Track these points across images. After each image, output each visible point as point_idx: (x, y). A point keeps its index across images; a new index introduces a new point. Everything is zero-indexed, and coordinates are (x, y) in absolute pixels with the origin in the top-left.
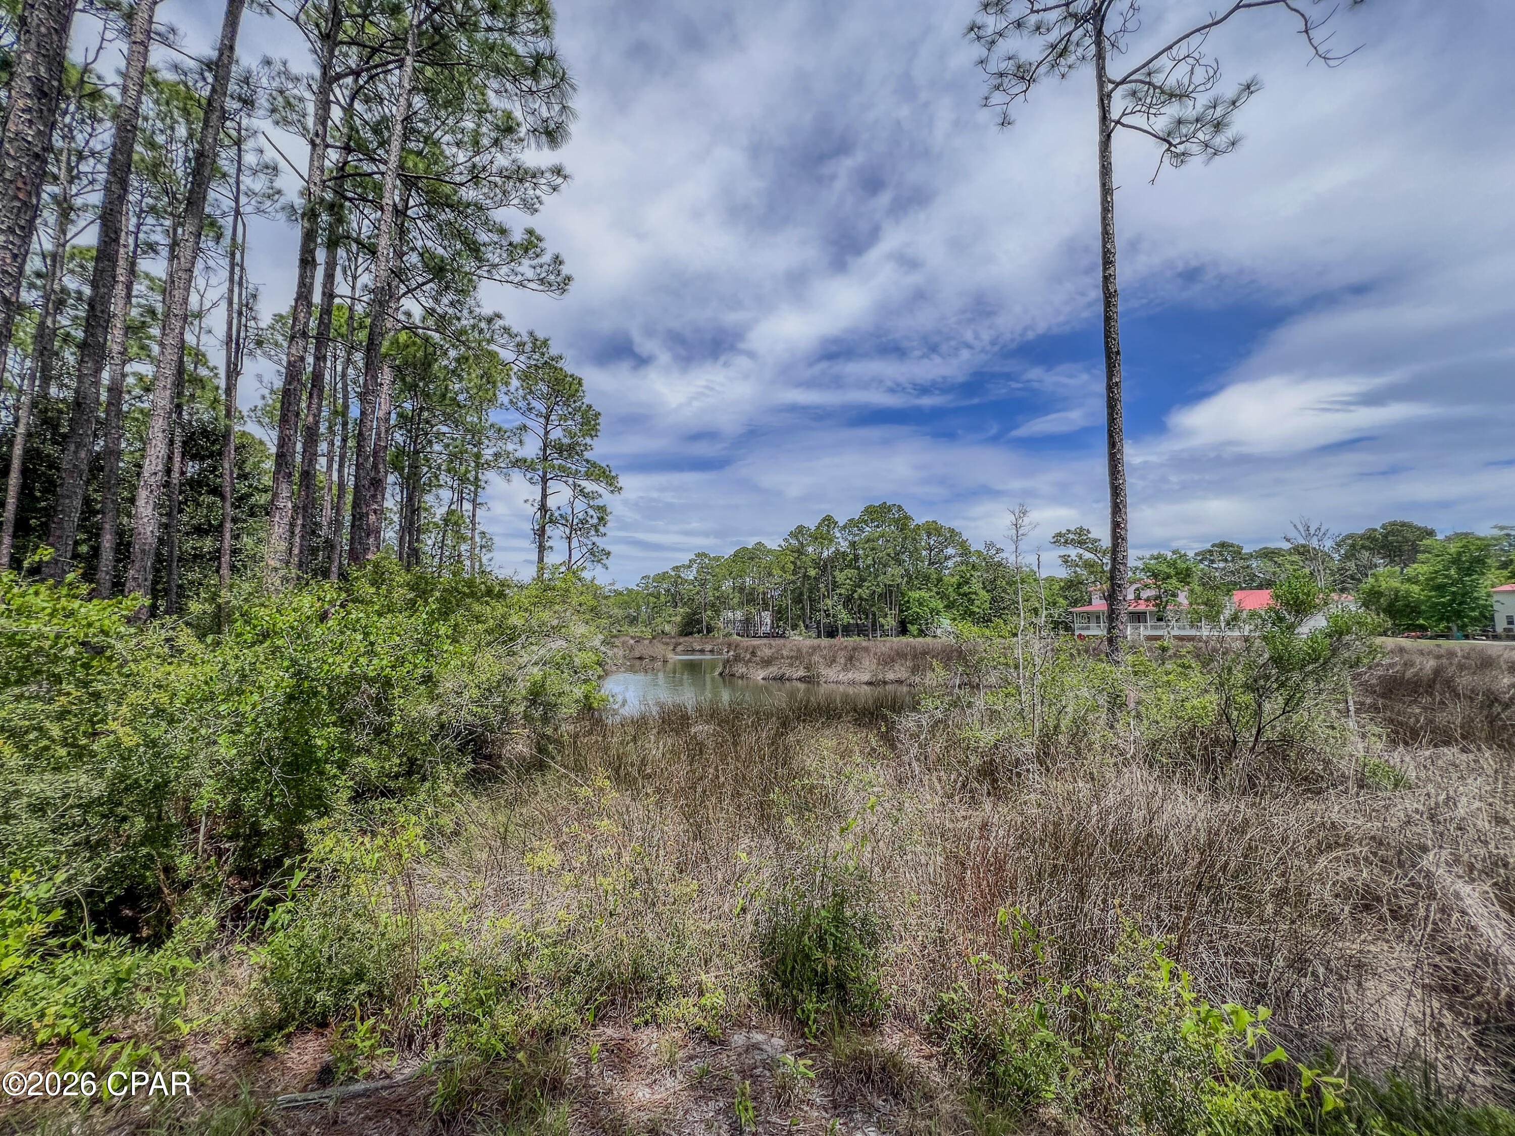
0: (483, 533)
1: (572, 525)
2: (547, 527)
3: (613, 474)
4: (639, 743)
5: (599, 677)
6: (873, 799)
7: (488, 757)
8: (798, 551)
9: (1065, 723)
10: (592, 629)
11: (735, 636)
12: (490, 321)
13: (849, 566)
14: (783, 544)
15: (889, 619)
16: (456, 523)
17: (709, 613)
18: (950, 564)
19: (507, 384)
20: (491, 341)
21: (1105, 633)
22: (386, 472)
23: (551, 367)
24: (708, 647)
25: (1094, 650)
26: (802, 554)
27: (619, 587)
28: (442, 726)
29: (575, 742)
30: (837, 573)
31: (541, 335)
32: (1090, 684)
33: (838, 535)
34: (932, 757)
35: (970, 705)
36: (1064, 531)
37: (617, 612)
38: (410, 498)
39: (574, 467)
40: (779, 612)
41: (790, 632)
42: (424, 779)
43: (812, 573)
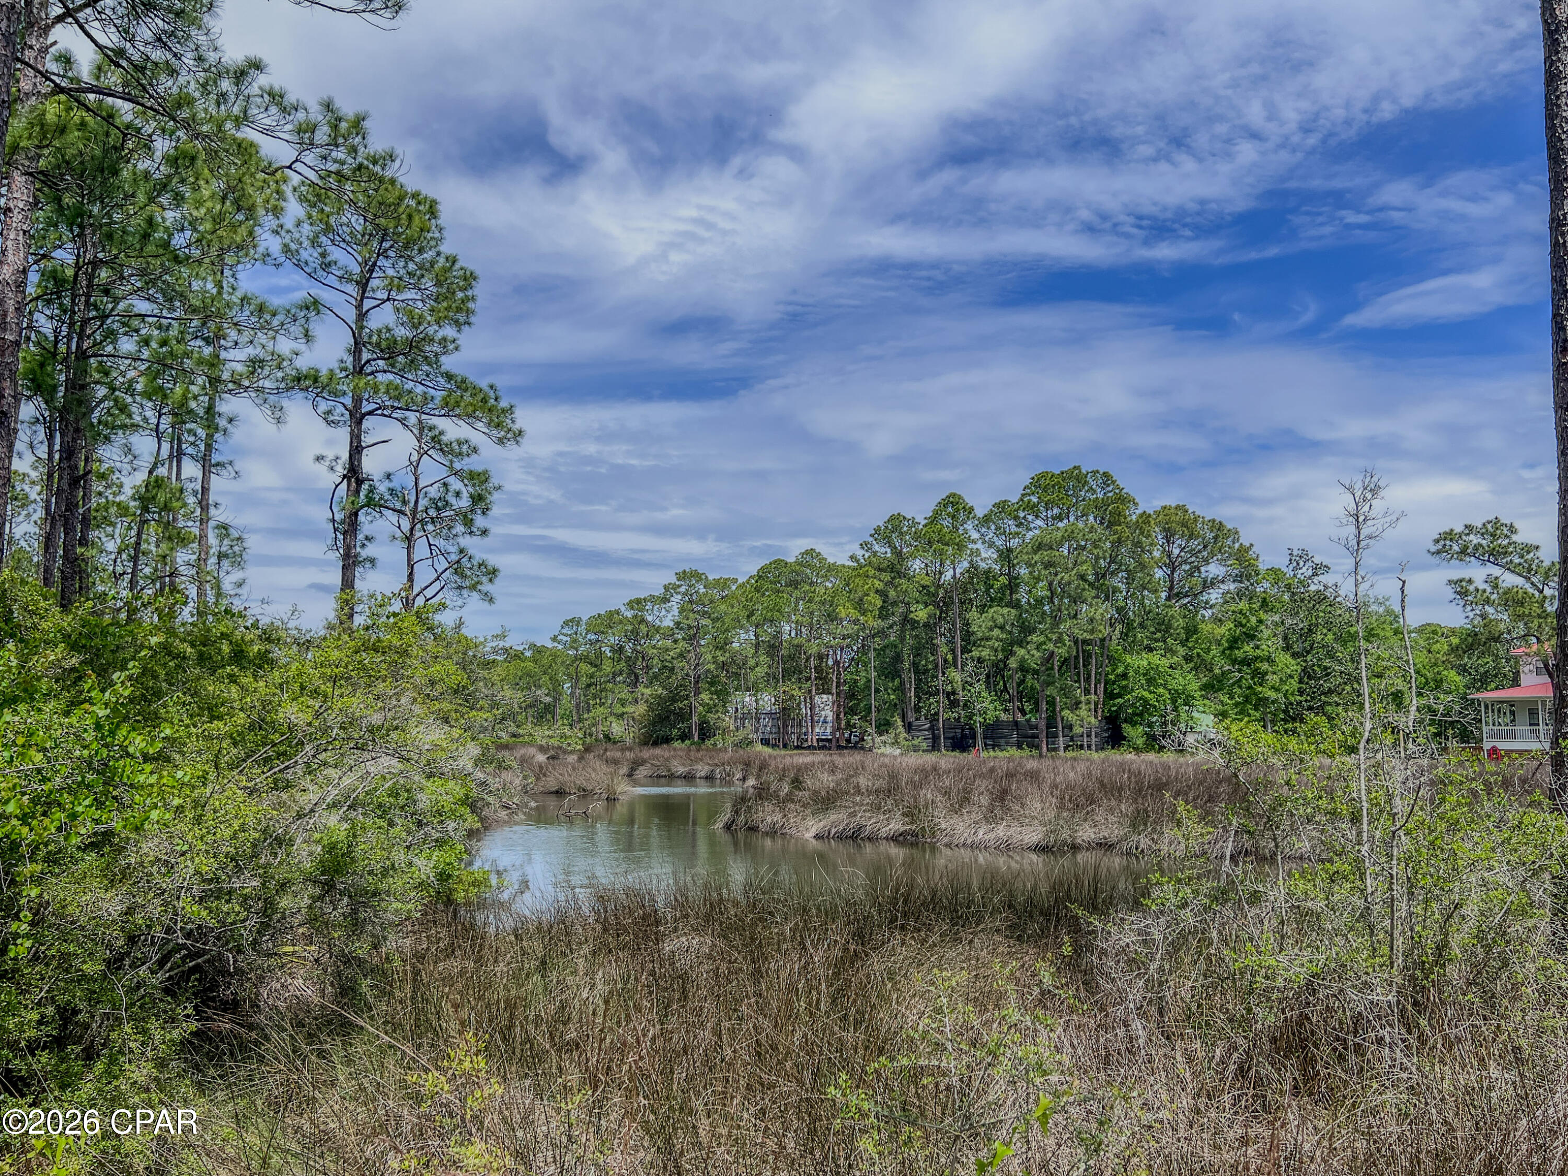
0: (224, 528)
1: (415, 511)
2: (361, 517)
3: (504, 404)
4: (554, 976)
5: (472, 834)
6: (1046, 1100)
7: (232, 1006)
8: (892, 568)
9: (1458, 941)
10: (456, 732)
11: (759, 747)
12: (240, 76)
13: (1000, 601)
14: (860, 553)
15: (1083, 712)
16: (166, 507)
17: (705, 697)
18: (1214, 596)
19: (277, 211)
20: (243, 119)
21: (1547, 746)
22: (17, 398)
23: (373, 177)
24: (702, 769)
25: (1523, 781)
26: (900, 575)
27: (514, 642)
28: (132, 940)
29: (417, 973)
30: (973, 614)
31: (348, 108)
32: (1514, 858)
33: (975, 535)
34: (1174, 1012)
35: (1255, 898)
36: (1459, 529)
37: (511, 696)
38: (68, 453)
39: (420, 389)
40: (851, 696)
41: (873, 738)
42: (90, 1055)
43: (921, 614)
